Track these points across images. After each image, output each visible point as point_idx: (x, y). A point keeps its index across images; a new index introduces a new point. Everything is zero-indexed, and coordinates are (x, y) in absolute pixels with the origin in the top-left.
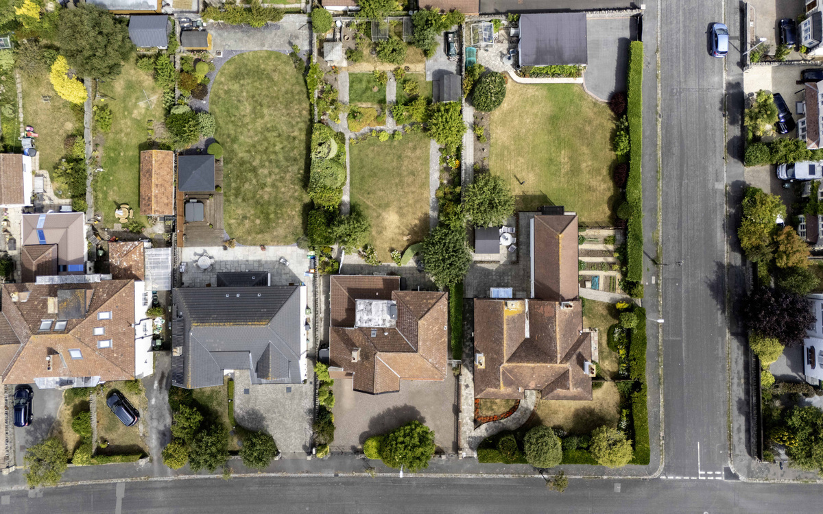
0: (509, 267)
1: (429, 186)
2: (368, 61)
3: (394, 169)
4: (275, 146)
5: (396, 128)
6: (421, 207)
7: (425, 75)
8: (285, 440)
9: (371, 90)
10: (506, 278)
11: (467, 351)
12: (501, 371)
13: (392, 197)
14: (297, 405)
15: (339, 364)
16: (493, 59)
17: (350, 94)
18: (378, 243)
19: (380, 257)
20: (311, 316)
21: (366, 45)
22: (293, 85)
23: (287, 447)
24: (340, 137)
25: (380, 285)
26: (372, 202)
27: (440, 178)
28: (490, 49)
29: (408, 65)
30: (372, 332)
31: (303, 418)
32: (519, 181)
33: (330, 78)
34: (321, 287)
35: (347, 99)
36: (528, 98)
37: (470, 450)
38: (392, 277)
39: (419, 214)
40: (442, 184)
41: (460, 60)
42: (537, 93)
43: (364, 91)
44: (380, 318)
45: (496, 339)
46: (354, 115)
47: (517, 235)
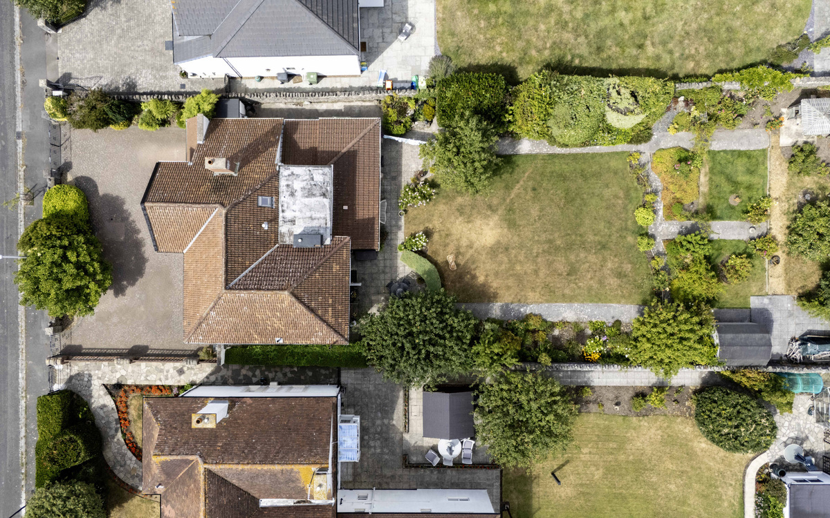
0: (398, 450)
1: (547, 301)
2: (790, 185)
3: (581, 235)
4: (626, 10)
5: (659, 239)
6: (508, 288)
7: (761, 295)
8: (79, 41)
9: (732, 192)
10: (378, 443)
11: (244, 372)
12: (191, 458)
13: (527, 232)
14: (143, 61)
15: (213, 136)
16: (793, 423)
17: (725, 151)
18: (441, 207)
19: (415, 212)
20: (305, 85)
21: (822, 181)
22: (745, 42)
23: (67, 45)
24: (642, 135)
25: (362, 213)
26: (518, 196)
27: (564, 323)
28: (813, 418)
29: (782, 262)
30: (269, 198)
31: (118, 74)
32: (559, 468)
33: (757, 113)
34: (359, 104)
35: (716, 146)
36: (716, 487)
37: (67, 377)
38: (377, 235)
39: (495, 284)
40: (553, 325)
41: (792, 362)
42: (726, 504)
43: (730, 179)
44: (297, 214)
45: (252, 447)
46: (685, 158)
47: (458, 464)
